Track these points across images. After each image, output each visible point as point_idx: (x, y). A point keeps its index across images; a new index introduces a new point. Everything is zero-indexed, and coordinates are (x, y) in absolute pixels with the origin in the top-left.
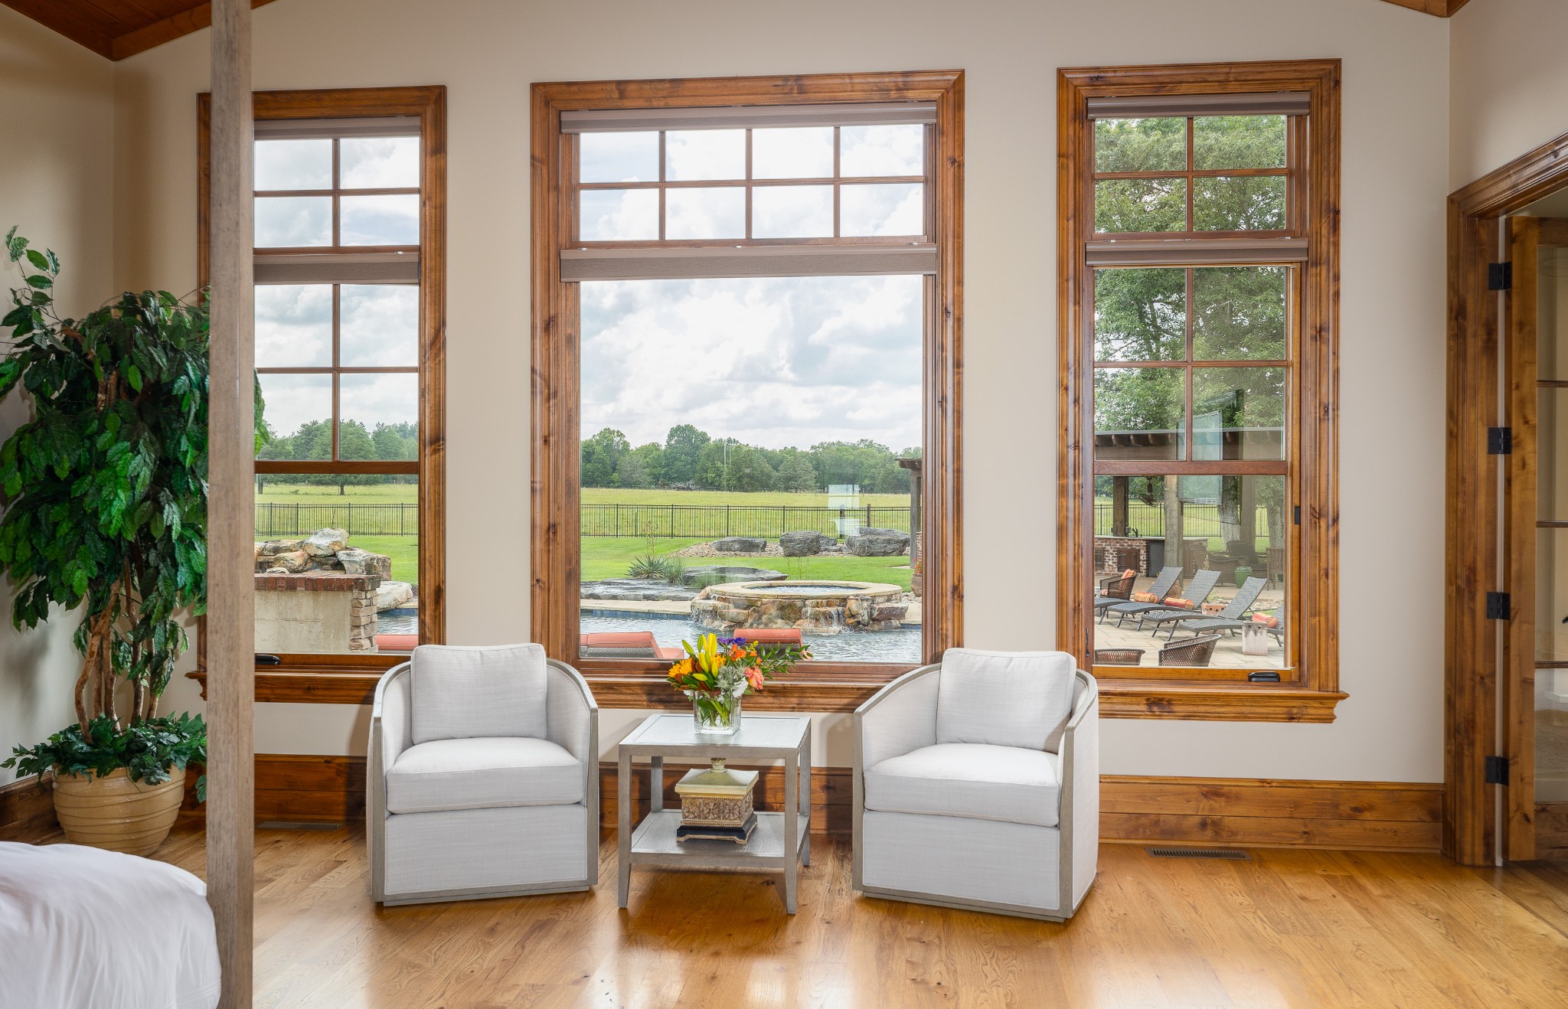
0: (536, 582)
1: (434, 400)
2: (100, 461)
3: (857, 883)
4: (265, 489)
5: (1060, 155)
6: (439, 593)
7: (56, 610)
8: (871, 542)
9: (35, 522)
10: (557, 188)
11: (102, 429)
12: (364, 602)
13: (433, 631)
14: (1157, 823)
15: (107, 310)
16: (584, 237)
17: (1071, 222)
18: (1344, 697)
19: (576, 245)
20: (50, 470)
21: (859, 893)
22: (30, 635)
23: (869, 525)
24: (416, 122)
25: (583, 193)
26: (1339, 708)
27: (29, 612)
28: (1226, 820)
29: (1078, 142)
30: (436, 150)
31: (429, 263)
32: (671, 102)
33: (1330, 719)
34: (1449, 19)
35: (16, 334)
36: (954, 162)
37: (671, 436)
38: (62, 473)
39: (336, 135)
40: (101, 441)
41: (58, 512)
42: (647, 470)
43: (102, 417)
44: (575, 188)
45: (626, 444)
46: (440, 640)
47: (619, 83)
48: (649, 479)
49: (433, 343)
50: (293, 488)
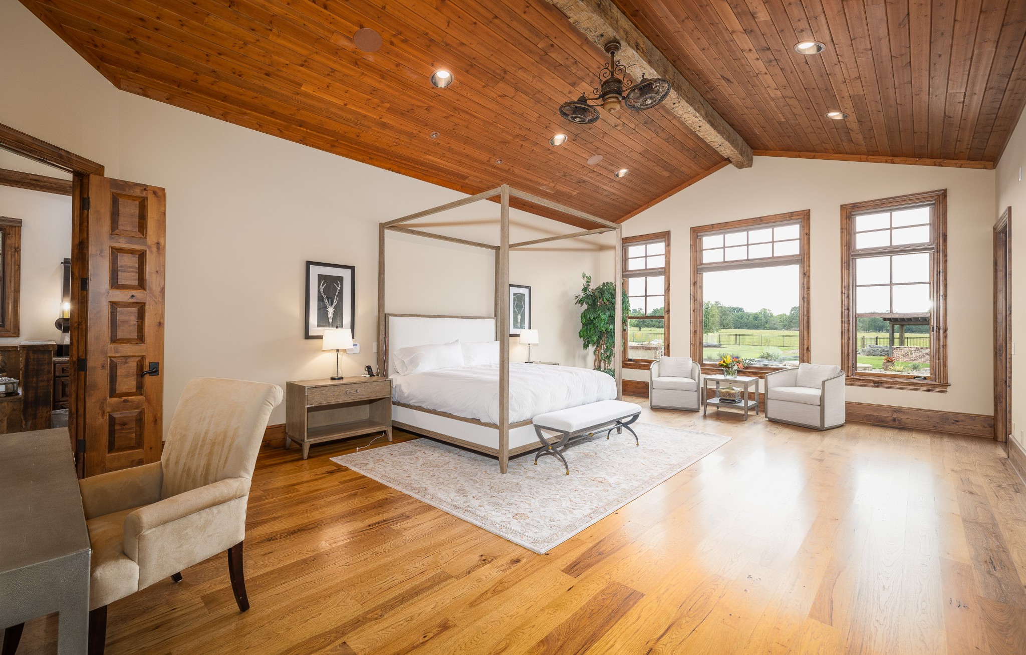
0: (692, 344)
1: (668, 302)
2: (598, 316)
3: (766, 417)
4: (641, 329)
5: (841, 229)
6: (669, 346)
7: (590, 346)
8: (874, 350)
9: (587, 328)
10: (697, 251)
11: (599, 310)
12: (658, 353)
13: (667, 353)
14: (877, 418)
15: (600, 286)
16: (704, 262)
17: (846, 247)
18: (950, 385)
19: (702, 264)
20: (590, 318)
21: (767, 419)
22: (585, 351)
23: (877, 344)
24: (663, 239)
25: (704, 251)
26: (949, 389)
27: (586, 346)
28: (903, 420)
29: (848, 225)
30: (668, 245)
31: (666, 271)
32: (725, 228)
33: (946, 392)
34: (994, 170)
35: (584, 292)
36: (807, 234)
37: (792, 310)
38: (592, 319)
39: (646, 244)
40: (599, 312)
41: (591, 326)
42: (781, 323)
43: (599, 308)
44: (702, 250)
45: (772, 314)
46: (669, 356)
47: (712, 225)
48: (782, 327)
49: (667, 289)
50: (650, 329)
